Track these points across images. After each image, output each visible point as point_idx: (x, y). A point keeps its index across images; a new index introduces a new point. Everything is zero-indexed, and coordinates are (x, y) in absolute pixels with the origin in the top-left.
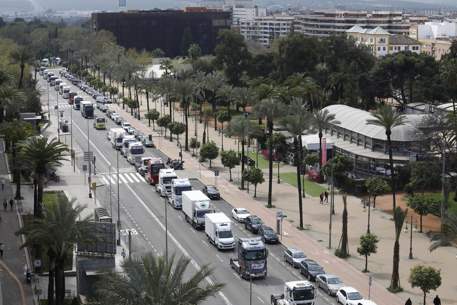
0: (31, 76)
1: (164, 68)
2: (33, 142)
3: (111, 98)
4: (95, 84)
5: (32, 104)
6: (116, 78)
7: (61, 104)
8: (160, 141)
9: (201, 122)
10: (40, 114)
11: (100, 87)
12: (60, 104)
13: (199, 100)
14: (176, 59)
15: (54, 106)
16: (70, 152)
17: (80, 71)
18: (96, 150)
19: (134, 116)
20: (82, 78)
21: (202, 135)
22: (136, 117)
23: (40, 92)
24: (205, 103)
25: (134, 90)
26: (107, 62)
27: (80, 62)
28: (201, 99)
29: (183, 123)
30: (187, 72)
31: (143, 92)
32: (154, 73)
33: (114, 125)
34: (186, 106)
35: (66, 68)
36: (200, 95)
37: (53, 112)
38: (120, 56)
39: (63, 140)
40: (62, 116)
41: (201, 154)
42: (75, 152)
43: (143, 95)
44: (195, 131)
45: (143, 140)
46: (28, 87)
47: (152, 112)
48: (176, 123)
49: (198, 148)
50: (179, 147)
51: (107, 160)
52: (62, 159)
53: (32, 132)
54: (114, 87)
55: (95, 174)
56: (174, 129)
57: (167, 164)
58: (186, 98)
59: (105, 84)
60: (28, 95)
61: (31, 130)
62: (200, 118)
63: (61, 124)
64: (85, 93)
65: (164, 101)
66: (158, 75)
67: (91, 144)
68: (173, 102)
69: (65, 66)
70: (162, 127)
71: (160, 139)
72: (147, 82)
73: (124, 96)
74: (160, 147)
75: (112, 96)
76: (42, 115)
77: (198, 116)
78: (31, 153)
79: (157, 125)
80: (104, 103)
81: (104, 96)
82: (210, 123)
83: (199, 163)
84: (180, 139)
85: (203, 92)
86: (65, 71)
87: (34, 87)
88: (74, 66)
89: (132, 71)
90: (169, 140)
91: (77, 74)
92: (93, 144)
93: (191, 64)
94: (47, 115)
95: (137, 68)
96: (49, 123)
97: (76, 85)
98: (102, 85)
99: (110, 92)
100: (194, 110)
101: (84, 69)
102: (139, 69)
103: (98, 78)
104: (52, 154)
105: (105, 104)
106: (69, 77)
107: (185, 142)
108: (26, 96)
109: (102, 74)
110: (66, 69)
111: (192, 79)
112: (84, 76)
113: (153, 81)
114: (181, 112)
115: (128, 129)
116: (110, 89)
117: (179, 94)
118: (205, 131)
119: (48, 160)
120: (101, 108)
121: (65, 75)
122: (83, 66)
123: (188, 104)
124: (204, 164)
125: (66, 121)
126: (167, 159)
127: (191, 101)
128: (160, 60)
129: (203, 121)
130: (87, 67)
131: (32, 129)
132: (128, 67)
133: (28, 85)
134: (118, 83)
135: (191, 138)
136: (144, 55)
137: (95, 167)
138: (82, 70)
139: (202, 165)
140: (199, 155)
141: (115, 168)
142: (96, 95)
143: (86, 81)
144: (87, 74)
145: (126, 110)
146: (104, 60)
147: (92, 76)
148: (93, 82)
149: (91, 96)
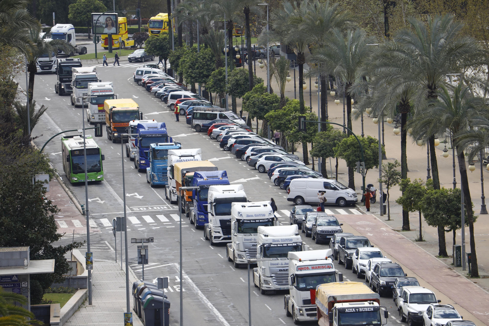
0: (10, 89)
3: (352, 185)
4: (282, 127)
5: (15, 210)
6: (373, 97)
7: (143, 209)
10: (51, 254)
11: (304, 140)
12: (136, 209)
15: (109, 217)
17: (220, 73)
19: (451, 260)
20: (230, 101)
22: (458, 264)
23: (48, 160)
25: (450, 152)
26: (335, 31)
27: (222, 35)
37: (108, 244)
40: (143, 260)
54: (366, 137)
59: (325, 127)
61: (6, 317)
63: (138, 292)
64: (244, 165)
69: (159, 50)
73: (409, 175)
75: (358, 177)
76: (56, 255)
80: (322, 206)
81: (324, 174)
86: (160, 74)
87: (26, 140)
88: (195, 50)
89: (442, 66)
91: (211, 81)
94: (79, 254)
95: (466, 52)
96: (90, 291)
97: (205, 130)
98: (315, 131)
99: (347, 158)
101: (239, 63)
103: (298, 100)
105: (328, 211)
106: (173, 97)
112: (241, 94)
115: (426, 316)
116: (347, 146)
120: (309, 225)
121: (161, 91)
122: (236, 53)
125: (160, 280)
130: (254, 55)
132: (425, 51)
138: (232, 68)
142: (290, 173)
143: (246, 114)
144: (252, 86)
145: (416, 235)
146: (321, 22)
147: (271, 91)
148: (278, 117)
149: (266, 176)
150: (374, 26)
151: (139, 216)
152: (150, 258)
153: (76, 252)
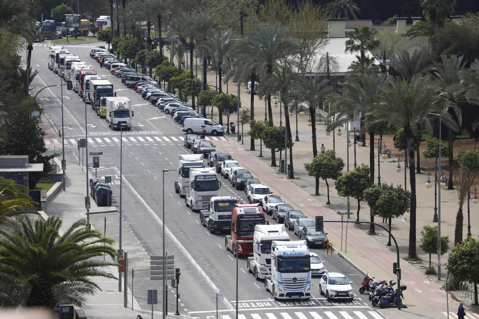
0: (17, 60)
1: (356, 48)
2: (22, 229)
3: (221, 123)
4: (180, 87)
5: (20, 133)
6: (234, 71)
7: (95, 134)
8: (344, 232)
9: (450, 187)
10: (41, 160)
11: (194, 95)
12: (91, 134)
13: (445, 129)
14: (389, 25)
15: (75, 138)
16: (116, 257)
17: (142, 53)
18: (181, 253)
19: (278, 168)
20: (148, 70)
21: (454, 221)
22: (282, 171)
24: (462, 137)
25: (279, 104)
27: (144, 30)
28: (451, 126)
29: (403, 187)
30: (417, 57)
31: (302, 109)
32: (330, 61)
33: (228, 191)
34: (413, 145)
35: (108, 42)
36: (450, 117)
37: (75, 154)
38: (246, 15)
39: (98, 225)
40: (96, 165)
41: (450, 270)
42: (129, 256)
43: (302, 115)
44: (436, 209)
45: (301, 228)
46: (8, 90)
47: (324, 159)
48: (385, 187)
49: (442, 254)
50: (392, 250)
51: (208, 278)
52: (95, 274)
53: (19, 203)
54: (229, 94)
55: (178, 313)
56: (379, 202)
57: (362, 291)
58: (413, 124)
59: (206, 87)
60: (8, 111)
61: (17, 200)
62: (448, 177)
63: (93, 184)
64: (156, 109)
65: (354, 130)
66: (340, 64)
67: (169, 238)
68: (377, 134)
69: (105, 37)
70: (350, 198)
71: (345, 228)
72: (312, 84)
73: (255, 118)
74: (344, 248)
75: (225, 118)
76: (45, 161)
77: (444, 171)
78: (17, 258)
79: (336, 191)
80: (203, 135)
81: (205, 116)
82: (476, 190)
83: (444, 292)
84: (396, 229)
85: (458, 111)
86: (106, 52)
87: (26, 91)
89: (275, 54)
90: (367, 231)
91: (136, 59)
92: (173, 237)
93: (427, 38)
94: (57, 161)
96: (64, 183)
97: (133, 87)
98: (200, 90)
99: (219, 107)
100: (432, 156)
101: (154, 47)
102: (293, 50)
103: (189, 71)
104: (69, 261)
105: (207, 138)
106: (114, 66)
107: (408, 238)
108: (5, 113)
109: (198, 59)
110: (106, 45)
111: (428, 77)
112: (155, 66)
113: (326, 81)
114: (399, 161)
115: (264, 201)
116: (219, 100)
117: (394, 116)
118: (461, 210)
119: (60, 274)
120: (196, 146)
121: (106, 62)
122: (151, 41)
123: (417, 141)
124: (459, 295)
125: (106, 177)
126: (362, 280)
127: (426, 133)
128: (347, 28)
129: (457, 183)
130: (163, 43)
131: (20, 196)
132: (266, 44)
133: (8, 85)
134: (239, 86)
135: (426, 228)
136: (306, 14)
137: (178, 296)
138: (150, 51)
139: (454, 298)
140: (444, 271)
141: (229, 300)
142: (184, 114)
144: (162, 61)
145: (258, 153)
147: (173, 65)
148: (177, 81)
149: (170, 116)
150: (234, 28)
151: (93, 138)
152: (100, 163)
153: (55, 159)
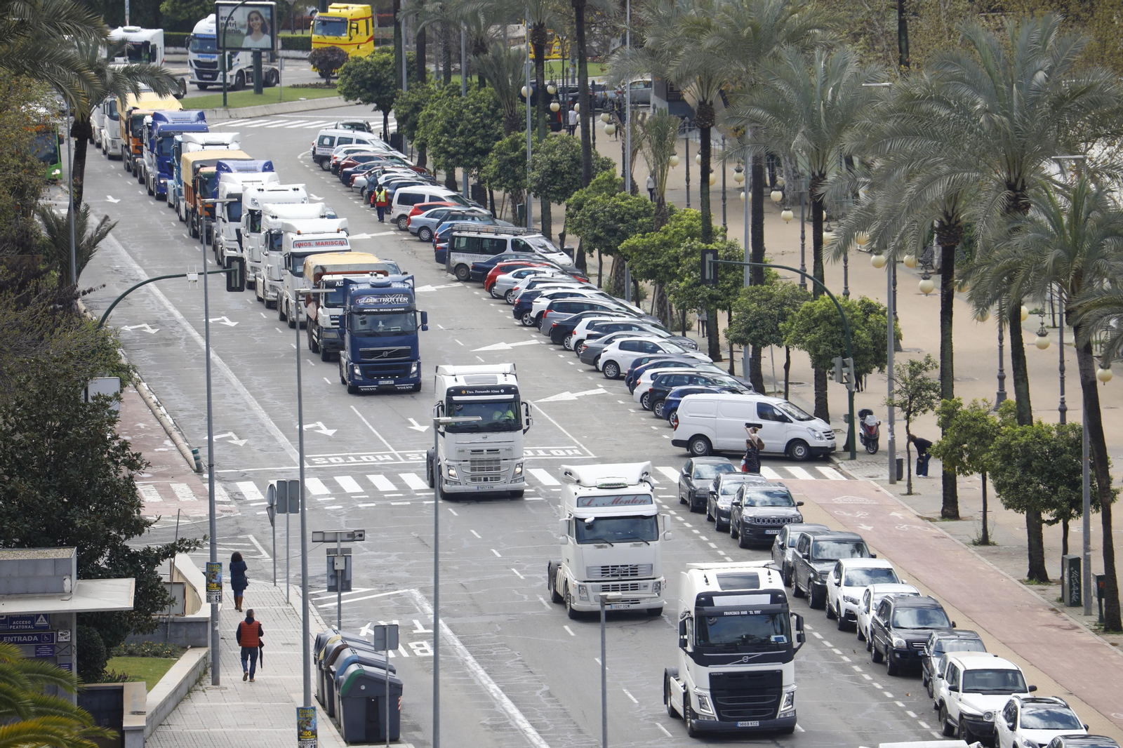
3: (822, 411)
4: (661, 275)
5: (44, 462)
6: (872, 208)
7: (336, 460)
10: (125, 564)
11: (711, 305)
12: (319, 460)
15: (258, 479)
17: (515, 146)
19: (1056, 591)
20: (536, 209)
22: (1072, 598)
23: (117, 344)
25: (1053, 336)
26: (787, 51)
27: (520, 57)
33: (857, 679)
35: (384, 108)
37: (257, 541)
40: (340, 581)
59: (759, 275)
61: (32, 723)
63: (328, 656)
64: (571, 360)
73: (959, 390)
75: (837, 394)
76: (138, 568)
81: (758, 384)
86: (374, 145)
87: (67, 297)
88: (455, 90)
89: (1040, 137)
91: (492, 164)
94: (189, 567)
95: (1096, 104)
96: (215, 653)
97: (480, 277)
98: (738, 283)
99: (813, 348)
103: (696, 210)
105: (767, 471)
106: (406, 199)
109: (731, 169)
110: (376, 121)
112: (563, 194)
115: (1001, 723)
116: (814, 321)
120: (724, 503)
122: (549, 98)
125: (379, 628)
130: (592, 104)
132: (999, 100)
134: (892, 265)
138: (542, 136)
142: (679, 380)
143: (573, 241)
144: (589, 176)
145: (975, 532)
146: (755, 30)
147: (634, 189)
148: (648, 251)
149: (622, 386)
150: (873, 41)
151: (327, 476)
152: (356, 575)
153: (182, 560)
